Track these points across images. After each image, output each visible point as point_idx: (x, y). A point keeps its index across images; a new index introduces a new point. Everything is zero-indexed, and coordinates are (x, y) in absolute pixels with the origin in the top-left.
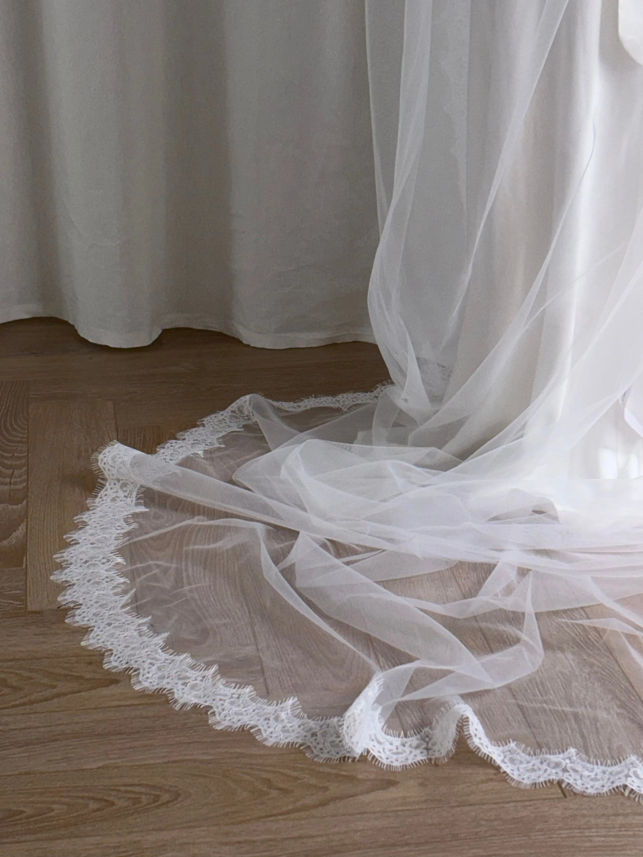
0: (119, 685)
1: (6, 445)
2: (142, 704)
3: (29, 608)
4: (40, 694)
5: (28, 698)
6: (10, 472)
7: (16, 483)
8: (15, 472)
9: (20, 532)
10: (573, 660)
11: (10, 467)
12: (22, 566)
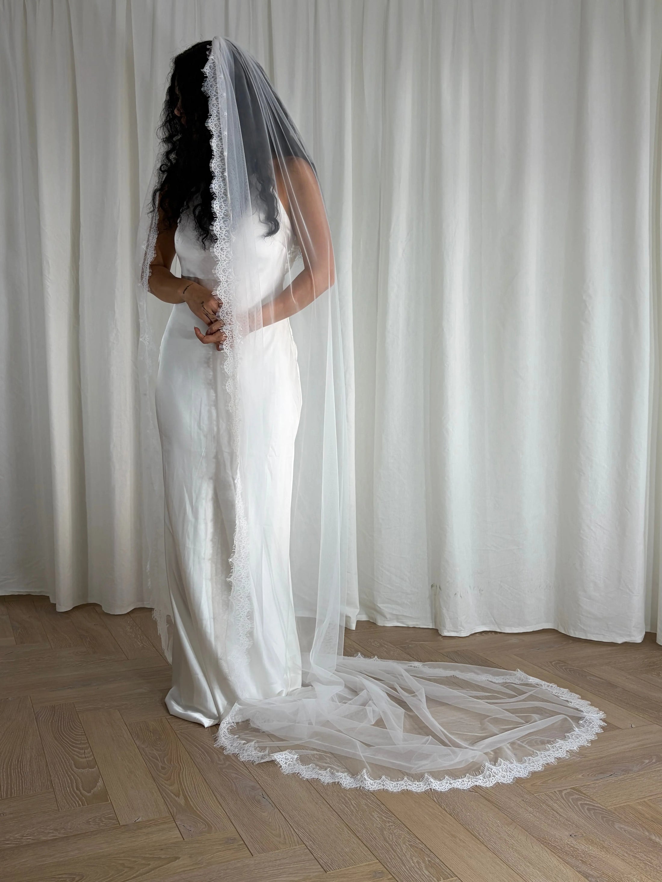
0: (180, 859)
1: (76, 737)
2: (195, 868)
3: (121, 824)
4: (144, 869)
5: (138, 872)
6: (82, 751)
7: (88, 757)
8: (85, 751)
9: (100, 783)
10: (380, 820)
11: (82, 749)
12: (109, 801)
